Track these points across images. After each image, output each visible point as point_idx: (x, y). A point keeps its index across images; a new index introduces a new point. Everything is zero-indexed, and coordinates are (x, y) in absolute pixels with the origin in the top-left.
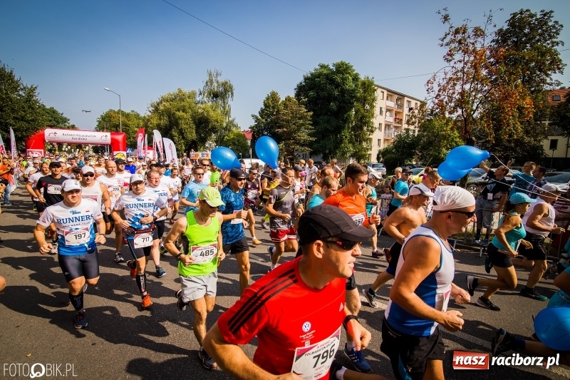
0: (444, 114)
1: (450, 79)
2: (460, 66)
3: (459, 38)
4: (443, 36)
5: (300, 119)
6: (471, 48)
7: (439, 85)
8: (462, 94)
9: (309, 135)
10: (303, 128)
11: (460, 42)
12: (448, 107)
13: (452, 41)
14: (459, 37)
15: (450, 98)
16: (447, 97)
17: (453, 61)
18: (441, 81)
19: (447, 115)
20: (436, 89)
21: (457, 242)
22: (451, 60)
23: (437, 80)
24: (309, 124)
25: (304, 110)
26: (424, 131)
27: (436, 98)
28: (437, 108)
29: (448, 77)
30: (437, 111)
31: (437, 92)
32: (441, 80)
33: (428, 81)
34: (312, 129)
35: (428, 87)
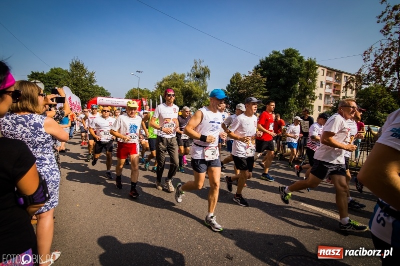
0: (379, 78)
1: (386, 49)
3: (395, 15)
4: (380, 14)
5: (256, 83)
7: (375, 56)
8: (398, 60)
9: (262, 94)
10: (258, 90)
11: (397, 17)
12: (384, 72)
13: (389, 17)
14: (396, 13)
15: (387, 65)
16: (383, 64)
17: (390, 34)
18: (377, 53)
19: (383, 79)
20: (373, 58)
22: (387, 34)
23: (374, 51)
24: (263, 87)
25: (259, 76)
27: (373, 65)
28: (373, 74)
29: (384, 47)
30: (373, 76)
31: (373, 62)
32: (377, 50)
33: (365, 52)
34: (265, 90)
35: (364, 57)
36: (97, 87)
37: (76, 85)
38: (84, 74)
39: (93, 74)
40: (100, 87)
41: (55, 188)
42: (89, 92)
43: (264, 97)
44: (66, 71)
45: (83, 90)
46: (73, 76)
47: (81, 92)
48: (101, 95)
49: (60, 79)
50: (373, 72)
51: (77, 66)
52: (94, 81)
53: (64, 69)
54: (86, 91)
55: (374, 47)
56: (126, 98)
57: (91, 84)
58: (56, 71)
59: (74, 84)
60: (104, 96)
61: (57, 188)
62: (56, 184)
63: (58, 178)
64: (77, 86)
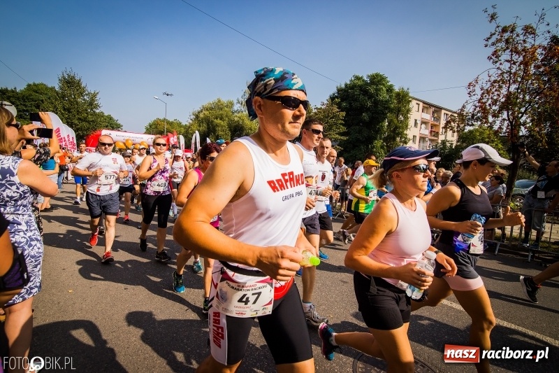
0: (486, 118)
1: (495, 82)
2: (506, 66)
3: (506, 37)
4: (489, 36)
5: (331, 118)
6: (520, 48)
7: (482, 89)
8: (508, 96)
9: (340, 134)
10: (334, 128)
11: (507, 41)
12: (491, 111)
13: (498, 41)
14: (506, 35)
15: (495, 102)
16: (490, 100)
17: (499, 62)
18: (484, 85)
19: (491, 119)
20: (479, 92)
21: (501, 246)
22: (496, 62)
23: (480, 82)
24: (341, 124)
25: (336, 109)
26: (463, 142)
27: (479, 101)
28: (479, 112)
29: (493, 79)
30: (479, 115)
31: (479, 97)
32: (484, 82)
33: (470, 84)
34: (343, 129)
35: (469, 90)
36: (101, 115)
37: (69, 110)
38: (81, 94)
39: (95, 95)
40: (106, 114)
41: (36, 266)
42: (89, 122)
43: (342, 138)
44: (52, 89)
45: (79, 119)
46: (63, 97)
47: (76, 122)
48: (107, 126)
49: (42, 101)
50: (478, 109)
51: (71, 83)
52: (97, 106)
53: (50, 86)
54: (85, 120)
55: (480, 78)
56: (145, 133)
57: (92, 109)
58: (34, 89)
59: (64, 109)
60: (113, 129)
61: (39, 266)
62: (36, 261)
63: (40, 251)
64: (69, 112)
